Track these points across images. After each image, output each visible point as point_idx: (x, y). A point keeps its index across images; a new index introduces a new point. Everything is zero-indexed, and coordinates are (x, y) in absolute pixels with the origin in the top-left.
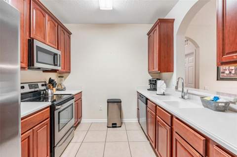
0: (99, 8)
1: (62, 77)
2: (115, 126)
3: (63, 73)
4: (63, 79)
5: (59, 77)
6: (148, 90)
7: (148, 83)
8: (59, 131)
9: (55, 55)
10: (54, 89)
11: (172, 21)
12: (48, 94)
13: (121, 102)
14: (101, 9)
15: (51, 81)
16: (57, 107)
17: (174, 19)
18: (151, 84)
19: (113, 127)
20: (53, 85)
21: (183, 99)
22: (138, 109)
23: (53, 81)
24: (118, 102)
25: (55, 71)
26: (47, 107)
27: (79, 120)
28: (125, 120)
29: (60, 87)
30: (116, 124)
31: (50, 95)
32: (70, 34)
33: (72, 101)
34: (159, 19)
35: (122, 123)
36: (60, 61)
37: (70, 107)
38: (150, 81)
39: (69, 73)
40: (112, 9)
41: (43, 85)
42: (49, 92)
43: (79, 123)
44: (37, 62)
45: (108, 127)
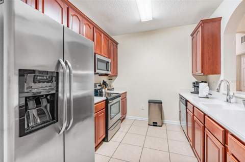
0: (141, 20)
1: (111, 79)
2: (156, 124)
3: (112, 76)
4: (112, 81)
5: (110, 79)
6: (192, 93)
7: (192, 85)
8: (111, 119)
9: (108, 62)
10: (106, 89)
11: (219, 20)
12: (102, 93)
13: (161, 103)
14: (142, 21)
15: (104, 83)
16: (110, 101)
17: (221, 18)
18: (195, 86)
19: (154, 125)
20: (105, 86)
21: (227, 103)
22: (180, 112)
23: (105, 82)
24: (160, 103)
25: (107, 75)
26: (104, 101)
27: (124, 116)
28: (166, 121)
29: (110, 88)
30: (156, 123)
31: (104, 93)
32: (117, 44)
33: (119, 99)
34: (202, 20)
35: (163, 123)
36: (111, 67)
37: (118, 103)
38: (194, 83)
39: (117, 76)
40: (152, 19)
41: (99, 86)
42: (104, 90)
43: (124, 119)
44: (98, 69)
45: (149, 125)
